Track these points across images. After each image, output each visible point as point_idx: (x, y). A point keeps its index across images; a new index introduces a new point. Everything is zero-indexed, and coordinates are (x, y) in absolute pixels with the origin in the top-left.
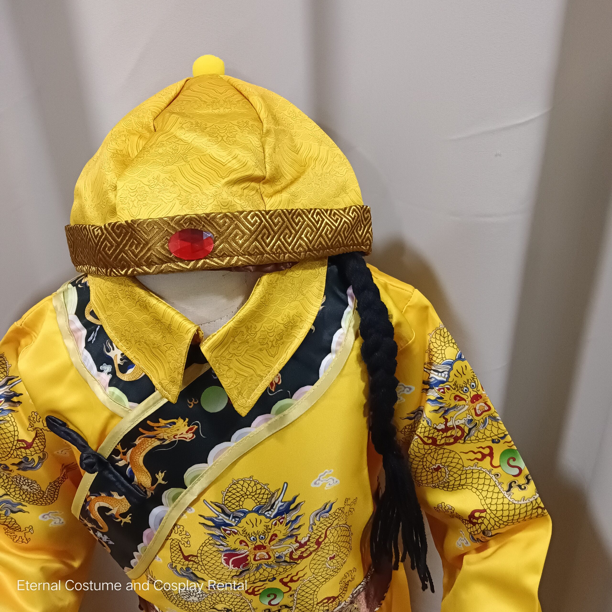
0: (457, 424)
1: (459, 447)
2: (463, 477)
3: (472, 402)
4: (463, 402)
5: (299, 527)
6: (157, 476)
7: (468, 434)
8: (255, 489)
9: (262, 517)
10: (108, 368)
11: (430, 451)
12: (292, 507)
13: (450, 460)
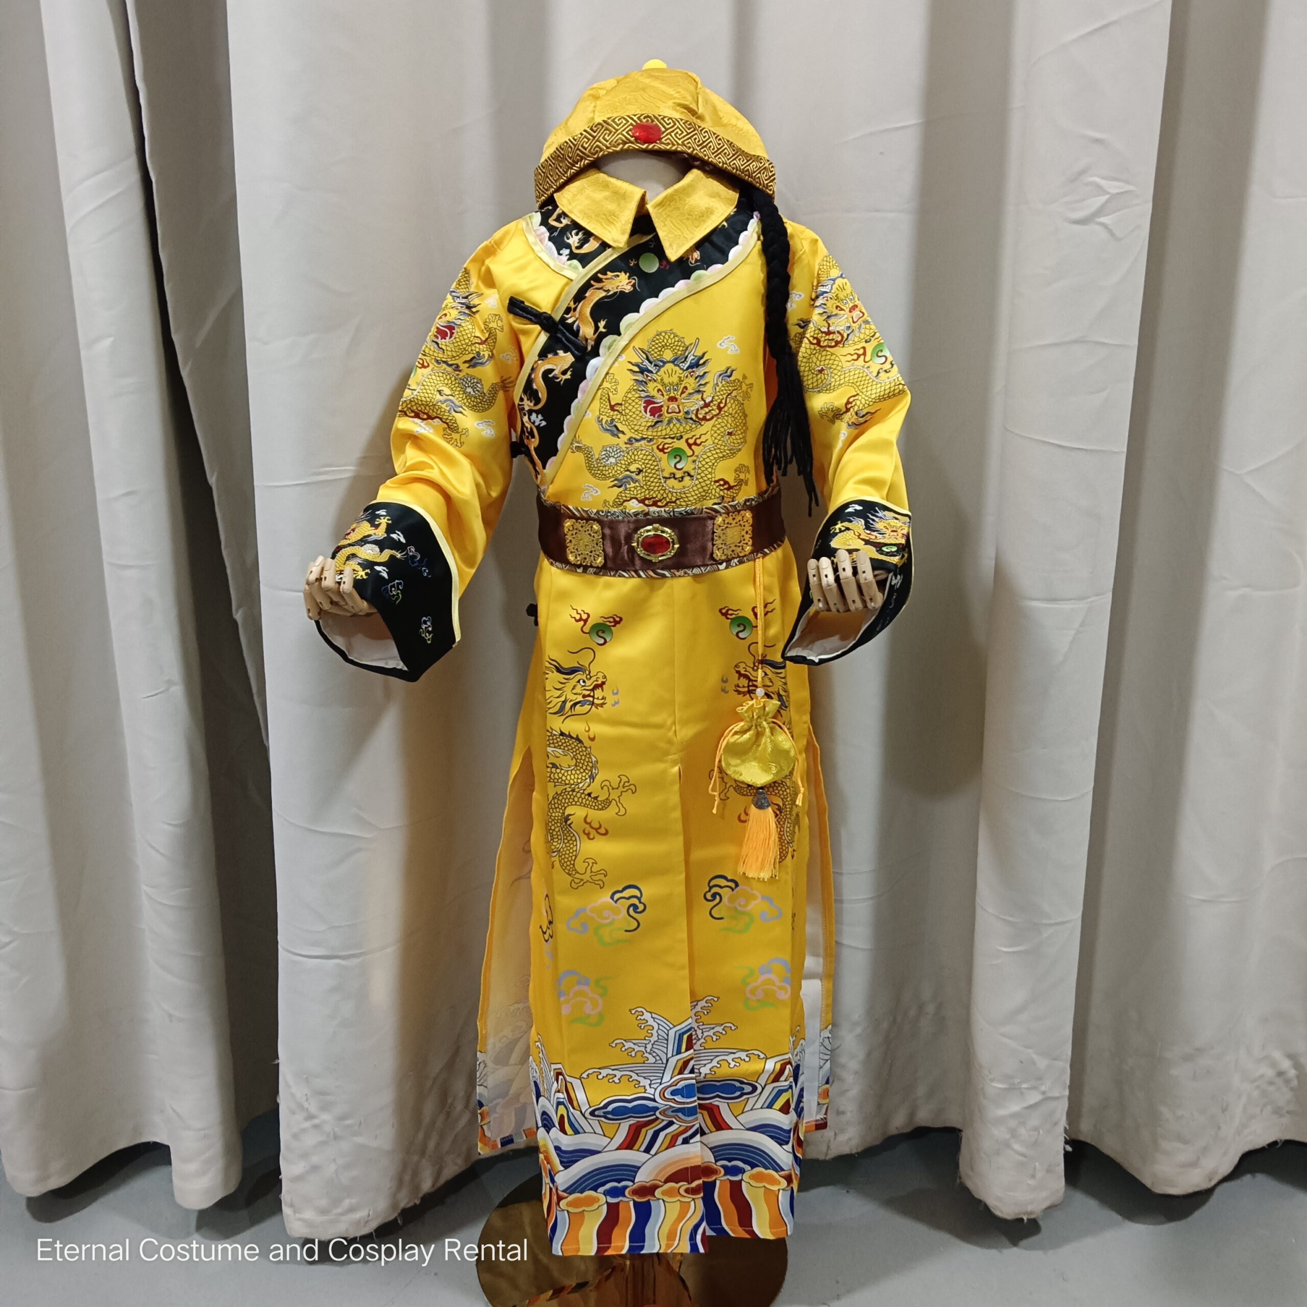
0: (838, 329)
1: (839, 350)
2: (842, 377)
3: (850, 311)
4: (842, 312)
5: (706, 383)
6: (599, 324)
7: (847, 339)
8: (673, 340)
9: (677, 368)
10: (566, 252)
11: (814, 352)
12: (701, 362)
13: (831, 362)
